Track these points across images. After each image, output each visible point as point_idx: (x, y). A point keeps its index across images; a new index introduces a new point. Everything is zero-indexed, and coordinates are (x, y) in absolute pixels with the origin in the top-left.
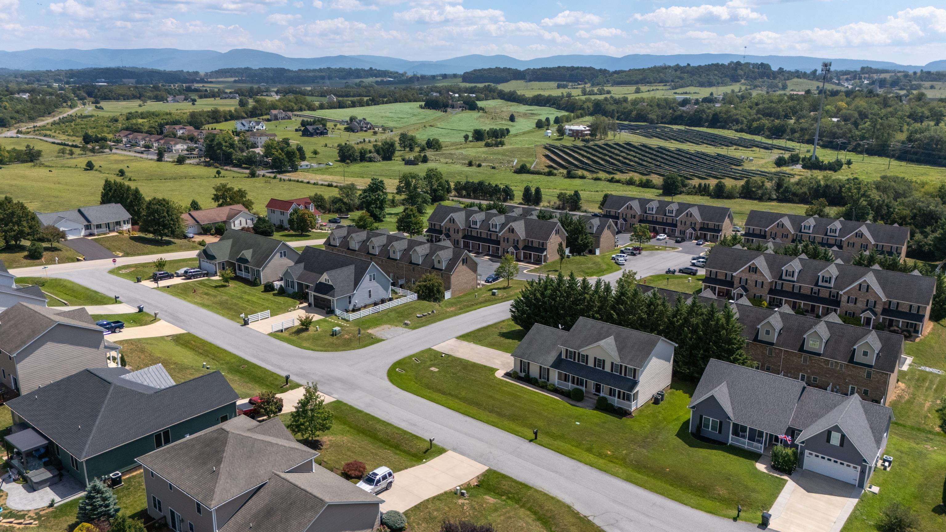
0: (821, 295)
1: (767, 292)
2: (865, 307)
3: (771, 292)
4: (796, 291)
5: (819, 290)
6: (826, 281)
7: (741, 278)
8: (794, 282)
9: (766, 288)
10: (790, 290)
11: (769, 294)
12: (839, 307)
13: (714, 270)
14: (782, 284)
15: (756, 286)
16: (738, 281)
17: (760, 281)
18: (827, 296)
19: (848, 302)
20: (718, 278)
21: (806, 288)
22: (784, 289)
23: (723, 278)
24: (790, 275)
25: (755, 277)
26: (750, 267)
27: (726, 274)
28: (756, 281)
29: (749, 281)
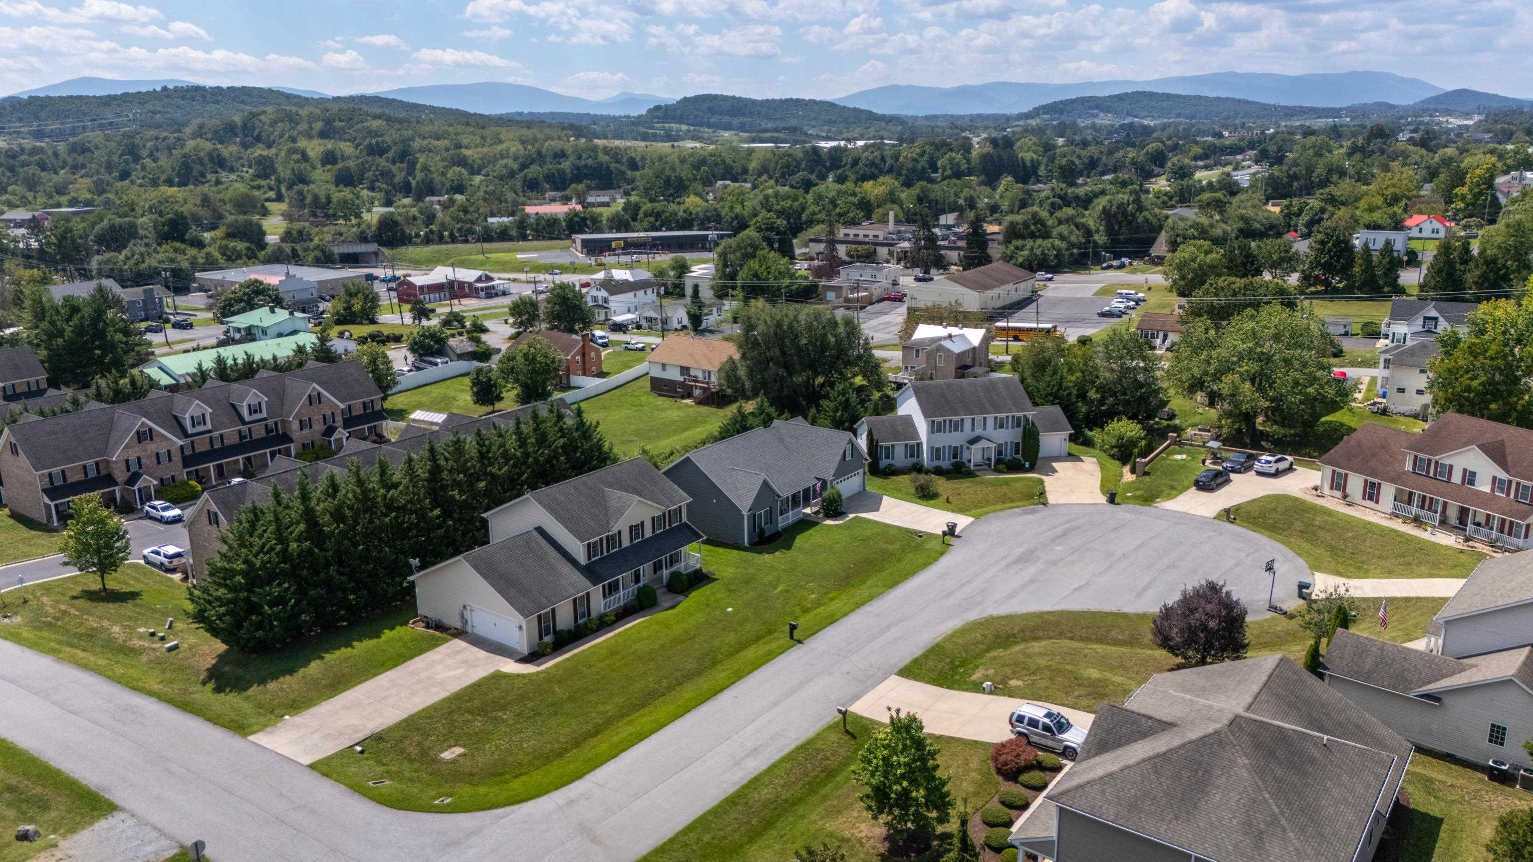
0: (255, 437)
1: (181, 465)
2: (324, 427)
3: (187, 461)
4: (217, 445)
5: (250, 429)
6: (255, 411)
7: (127, 461)
8: (210, 431)
9: (177, 458)
10: (207, 447)
11: (185, 466)
12: (291, 441)
13: (56, 470)
14: (192, 442)
15: (159, 463)
16: (124, 468)
17: (163, 451)
18: (263, 433)
19: (301, 429)
20: (70, 480)
21: (230, 433)
22: (197, 451)
23: (80, 477)
24: (199, 424)
25: (151, 447)
26: (138, 432)
27: (85, 467)
28: (157, 454)
29: (143, 461)
